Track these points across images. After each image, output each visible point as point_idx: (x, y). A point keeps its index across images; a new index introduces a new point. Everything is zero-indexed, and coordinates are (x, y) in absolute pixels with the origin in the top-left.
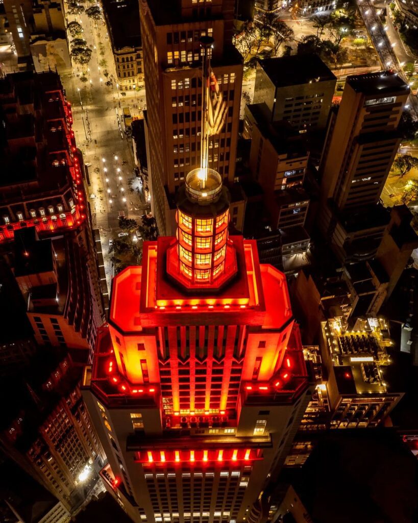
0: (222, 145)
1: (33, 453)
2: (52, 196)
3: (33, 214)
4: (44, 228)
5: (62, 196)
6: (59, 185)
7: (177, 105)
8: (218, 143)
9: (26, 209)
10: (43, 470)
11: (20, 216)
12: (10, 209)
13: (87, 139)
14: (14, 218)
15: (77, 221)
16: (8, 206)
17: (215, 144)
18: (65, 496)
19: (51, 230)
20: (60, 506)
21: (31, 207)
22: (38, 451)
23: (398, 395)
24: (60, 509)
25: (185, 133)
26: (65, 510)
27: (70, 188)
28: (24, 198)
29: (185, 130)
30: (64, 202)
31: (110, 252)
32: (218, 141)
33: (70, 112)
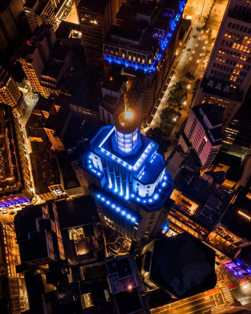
0: (244, 68)
1: (74, 163)
2: (142, 53)
3: (130, 58)
4: (133, 66)
5: (147, 55)
6: (147, 50)
7: (228, 36)
8: (242, 66)
9: (127, 54)
10: (77, 172)
11: (124, 56)
12: (120, 50)
13: (201, 14)
14: (120, 55)
15: (150, 70)
16: (120, 48)
17: (241, 65)
18: (84, 186)
19: (135, 69)
20: (81, 189)
21: (130, 53)
22: (77, 163)
23: (249, 242)
24: (80, 190)
25: (226, 52)
26: (83, 191)
27: (153, 53)
28: (128, 48)
29: (226, 51)
30: (146, 59)
31: (172, 87)
32: (243, 64)
33: (185, 5)
